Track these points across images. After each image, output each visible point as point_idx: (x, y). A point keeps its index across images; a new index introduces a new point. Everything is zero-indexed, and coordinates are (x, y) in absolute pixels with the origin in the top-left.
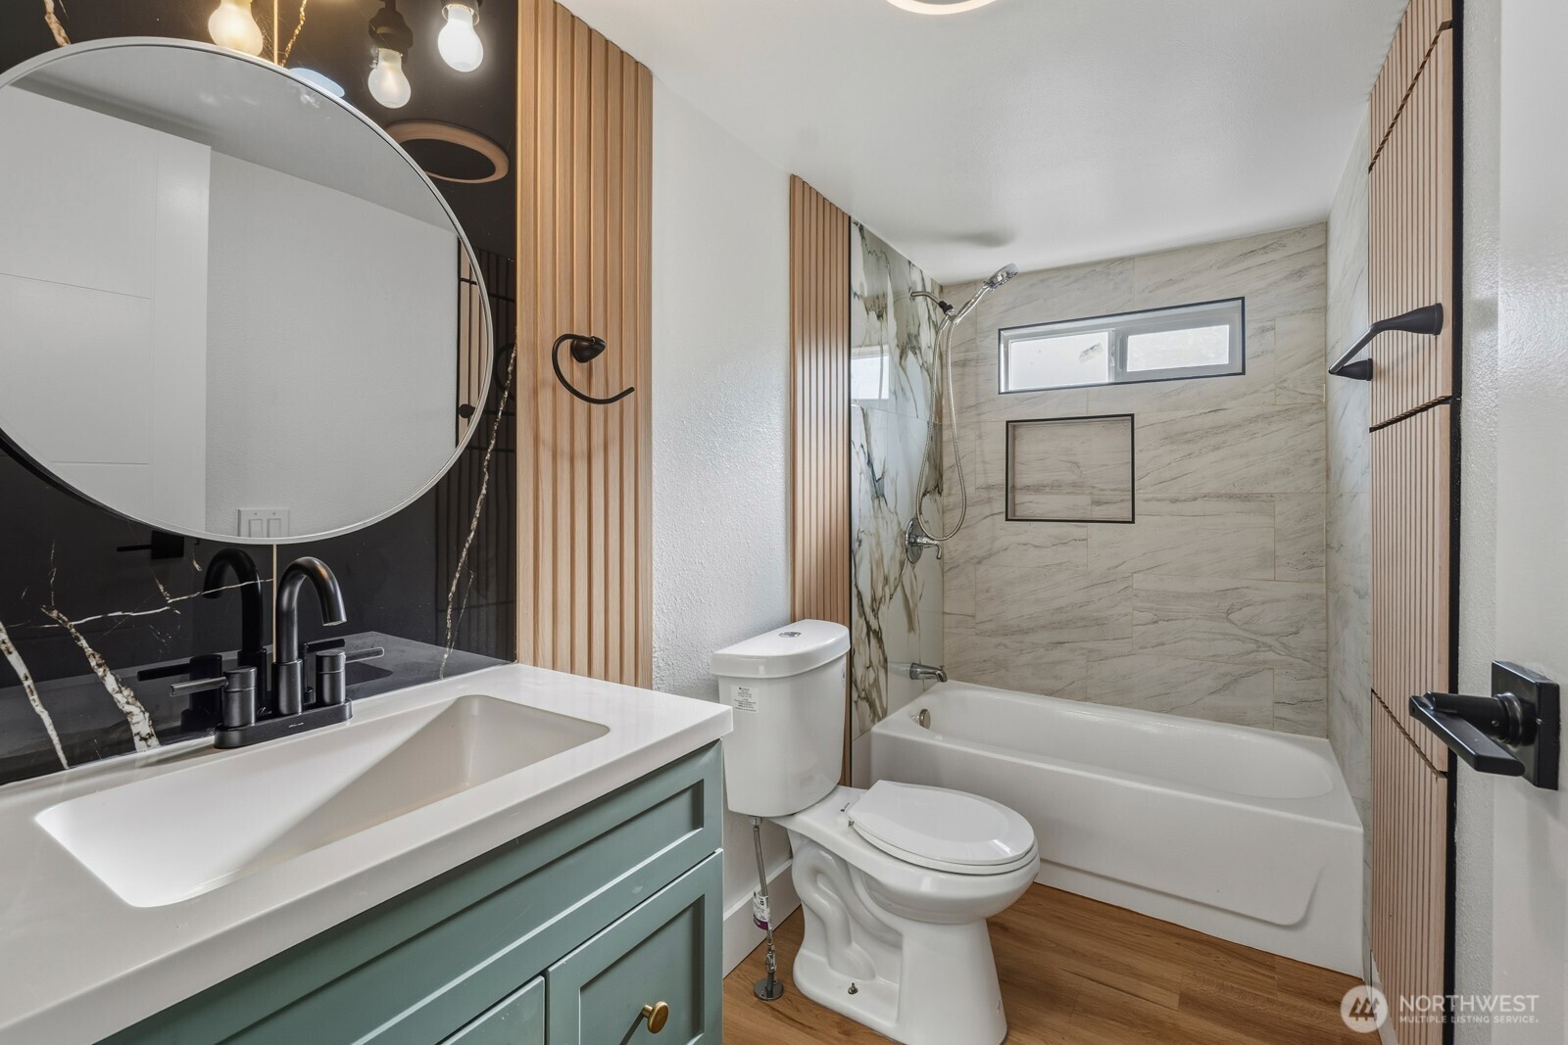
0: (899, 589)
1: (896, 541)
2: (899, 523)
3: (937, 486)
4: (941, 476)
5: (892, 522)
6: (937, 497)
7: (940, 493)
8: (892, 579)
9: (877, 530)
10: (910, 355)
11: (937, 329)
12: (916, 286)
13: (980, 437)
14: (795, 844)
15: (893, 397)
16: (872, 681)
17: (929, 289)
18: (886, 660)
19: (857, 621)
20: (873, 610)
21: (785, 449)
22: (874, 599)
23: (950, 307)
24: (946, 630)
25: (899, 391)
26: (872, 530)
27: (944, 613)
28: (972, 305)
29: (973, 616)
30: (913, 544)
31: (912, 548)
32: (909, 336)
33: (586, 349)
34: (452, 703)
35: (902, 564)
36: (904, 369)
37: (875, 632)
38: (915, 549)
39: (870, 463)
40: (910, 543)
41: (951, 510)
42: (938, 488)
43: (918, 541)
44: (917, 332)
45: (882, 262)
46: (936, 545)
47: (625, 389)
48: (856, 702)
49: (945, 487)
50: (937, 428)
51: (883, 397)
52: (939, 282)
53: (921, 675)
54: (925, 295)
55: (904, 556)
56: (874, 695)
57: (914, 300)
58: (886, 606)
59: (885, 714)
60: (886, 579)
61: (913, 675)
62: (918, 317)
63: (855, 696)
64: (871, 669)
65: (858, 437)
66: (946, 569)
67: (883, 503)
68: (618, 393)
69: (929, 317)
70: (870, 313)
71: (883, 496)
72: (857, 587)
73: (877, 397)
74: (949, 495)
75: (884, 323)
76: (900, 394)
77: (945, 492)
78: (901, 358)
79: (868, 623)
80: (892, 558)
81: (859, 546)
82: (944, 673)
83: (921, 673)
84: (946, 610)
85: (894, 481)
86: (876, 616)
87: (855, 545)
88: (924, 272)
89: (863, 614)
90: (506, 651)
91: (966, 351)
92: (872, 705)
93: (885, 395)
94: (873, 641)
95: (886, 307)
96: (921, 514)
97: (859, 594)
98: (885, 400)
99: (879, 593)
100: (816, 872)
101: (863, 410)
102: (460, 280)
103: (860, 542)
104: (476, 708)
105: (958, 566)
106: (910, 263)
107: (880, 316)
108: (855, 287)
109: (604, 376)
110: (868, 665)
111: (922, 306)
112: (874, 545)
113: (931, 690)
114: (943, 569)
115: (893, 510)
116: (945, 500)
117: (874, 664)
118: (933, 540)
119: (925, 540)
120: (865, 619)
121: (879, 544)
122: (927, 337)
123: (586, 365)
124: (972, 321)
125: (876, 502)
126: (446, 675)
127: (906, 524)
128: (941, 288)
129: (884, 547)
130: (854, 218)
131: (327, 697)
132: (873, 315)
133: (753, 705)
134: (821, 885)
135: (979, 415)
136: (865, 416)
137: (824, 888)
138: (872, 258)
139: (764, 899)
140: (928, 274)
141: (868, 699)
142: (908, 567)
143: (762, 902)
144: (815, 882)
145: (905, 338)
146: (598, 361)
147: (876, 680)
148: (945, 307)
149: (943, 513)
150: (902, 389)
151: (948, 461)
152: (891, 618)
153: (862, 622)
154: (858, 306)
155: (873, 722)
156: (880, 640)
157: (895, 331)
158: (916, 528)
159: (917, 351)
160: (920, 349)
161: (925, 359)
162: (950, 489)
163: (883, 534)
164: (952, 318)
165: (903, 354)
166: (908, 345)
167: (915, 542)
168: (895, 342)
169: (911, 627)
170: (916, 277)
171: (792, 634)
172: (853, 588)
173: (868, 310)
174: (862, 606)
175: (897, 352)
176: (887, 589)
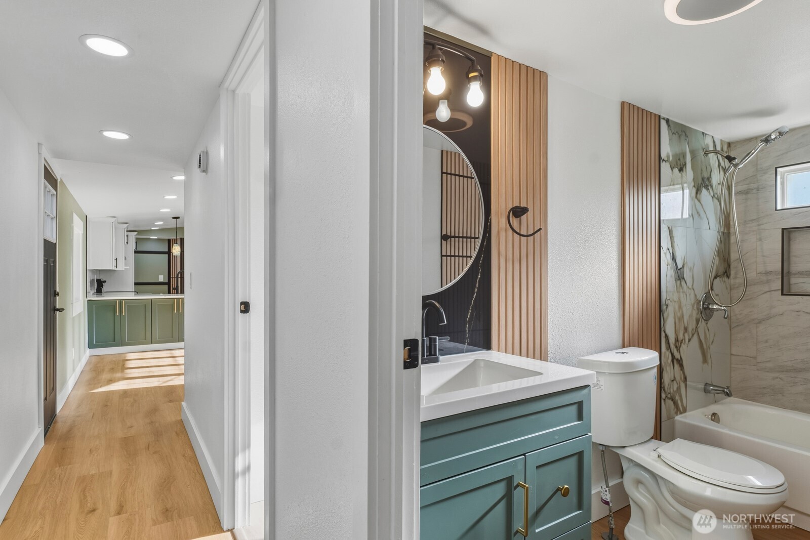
0: (695, 336)
1: (693, 306)
2: (696, 295)
3: (726, 272)
4: (729, 266)
5: (690, 295)
6: (726, 279)
7: (728, 277)
8: (690, 329)
9: (679, 299)
10: (704, 191)
11: (725, 170)
12: (708, 148)
13: (760, 240)
14: (625, 465)
15: (691, 218)
16: (675, 389)
17: (719, 148)
18: (685, 378)
19: (665, 353)
20: (676, 347)
21: (619, 253)
22: (677, 340)
23: (734, 158)
24: (733, 366)
25: (696, 214)
26: (676, 299)
27: (731, 354)
28: (752, 154)
29: (755, 358)
30: (706, 309)
31: (705, 310)
32: (703, 179)
33: (518, 212)
34: (472, 362)
35: (698, 321)
36: (699, 201)
37: (677, 360)
38: (708, 312)
39: (674, 259)
40: (703, 308)
41: (737, 288)
42: (726, 273)
43: (710, 307)
44: (709, 176)
45: (683, 137)
46: (724, 310)
47: (535, 230)
48: (664, 400)
49: (732, 273)
50: (726, 236)
51: (684, 217)
52: (727, 141)
53: (713, 391)
54: (716, 152)
55: (699, 316)
56: (677, 398)
57: (706, 156)
58: (686, 346)
59: (685, 411)
60: (686, 329)
61: (706, 391)
62: (710, 165)
63: (663, 396)
64: (675, 382)
65: (665, 243)
66: (733, 326)
67: (683, 283)
68: (532, 232)
69: (719, 165)
70: (674, 170)
71: (684, 279)
72: (665, 332)
73: (680, 217)
74: (735, 278)
75: (684, 174)
76: (696, 216)
77: (732, 277)
78: (697, 193)
79: (672, 355)
80: (691, 316)
81: (667, 308)
82: (730, 391)
83: (713, 390)
84: (733, 352)
85: (691, 270)
86: (679, 351)
87: (664, 307)
88: (714, 136)
89: (669, 347)
90: (488, 346)
91: (749, 184)
92: (675, 403)
93: (686, 216)
94: (676, 366)
95: (685, 164)
96: (712, 290)
97: (666, 336)
98: (686, 219)
99: (681, 337)
100: (638, 482)
101: (669, 228)
102: (442, 173)
103: (667, 306)
104: (482, 364)
105: (742, 324)
106: (703, 133)
107: (681, 170)
108: (663, 155)
109: (526, 223)
110: (673, 378)
111: (713, 159)
112: (677, 308)
113: (721, 402)
114: (730, 327)
115: (690, 287)
116: (732, 281)
117: (677, 379)
118: (722, 306)
119: (715, 307)
120: (671, 351)
121: (680, 307)
122: (717, 177)
123: (519, 219)
124: (755, 163)
125: (679, 282)
126: (467, 352)
127: (701, 296)
128: (729, 144)
129: (684, 309)
130: (663, 115)
131: (433, 353)
132: (676, 170)
133: (601, 386)
134: (640, 489)
135: (759, 225)
136: (670, 231)
137: (642, 491)
138: (675, 137)
139: (607, 489)
140: (718, 138)
141: (672, 399)
142: (702, 324)
143: (606, 491)
144: (637, 487)
145: (700, 181)
146: (524, 217)
147: (679, 388)
148: (730, 159)
149: (731, 290)
150: (698, 212)
151: (734, 256)
152: (690, 352)
153: (668, 353)
154: (665, 167)
155: (676, 414)
156: (681, 366)
157: (692, 178)
158: (708, 299)
159: (709, 188)
160: (712, 186)
161: (715, 191)
162: (736, 274)
163: (684, 302)
164: (736, 166)
165: (698, 191)
166: (702, 184)
167: (708, 307)
168: (693, 184)
169: (705, 360)
170: (708, 141)
171: (623, 353)
172: (663, 333)
173: (672, 169)
174: (669, 343)
175: (694, 190)
176: (686, 335)
